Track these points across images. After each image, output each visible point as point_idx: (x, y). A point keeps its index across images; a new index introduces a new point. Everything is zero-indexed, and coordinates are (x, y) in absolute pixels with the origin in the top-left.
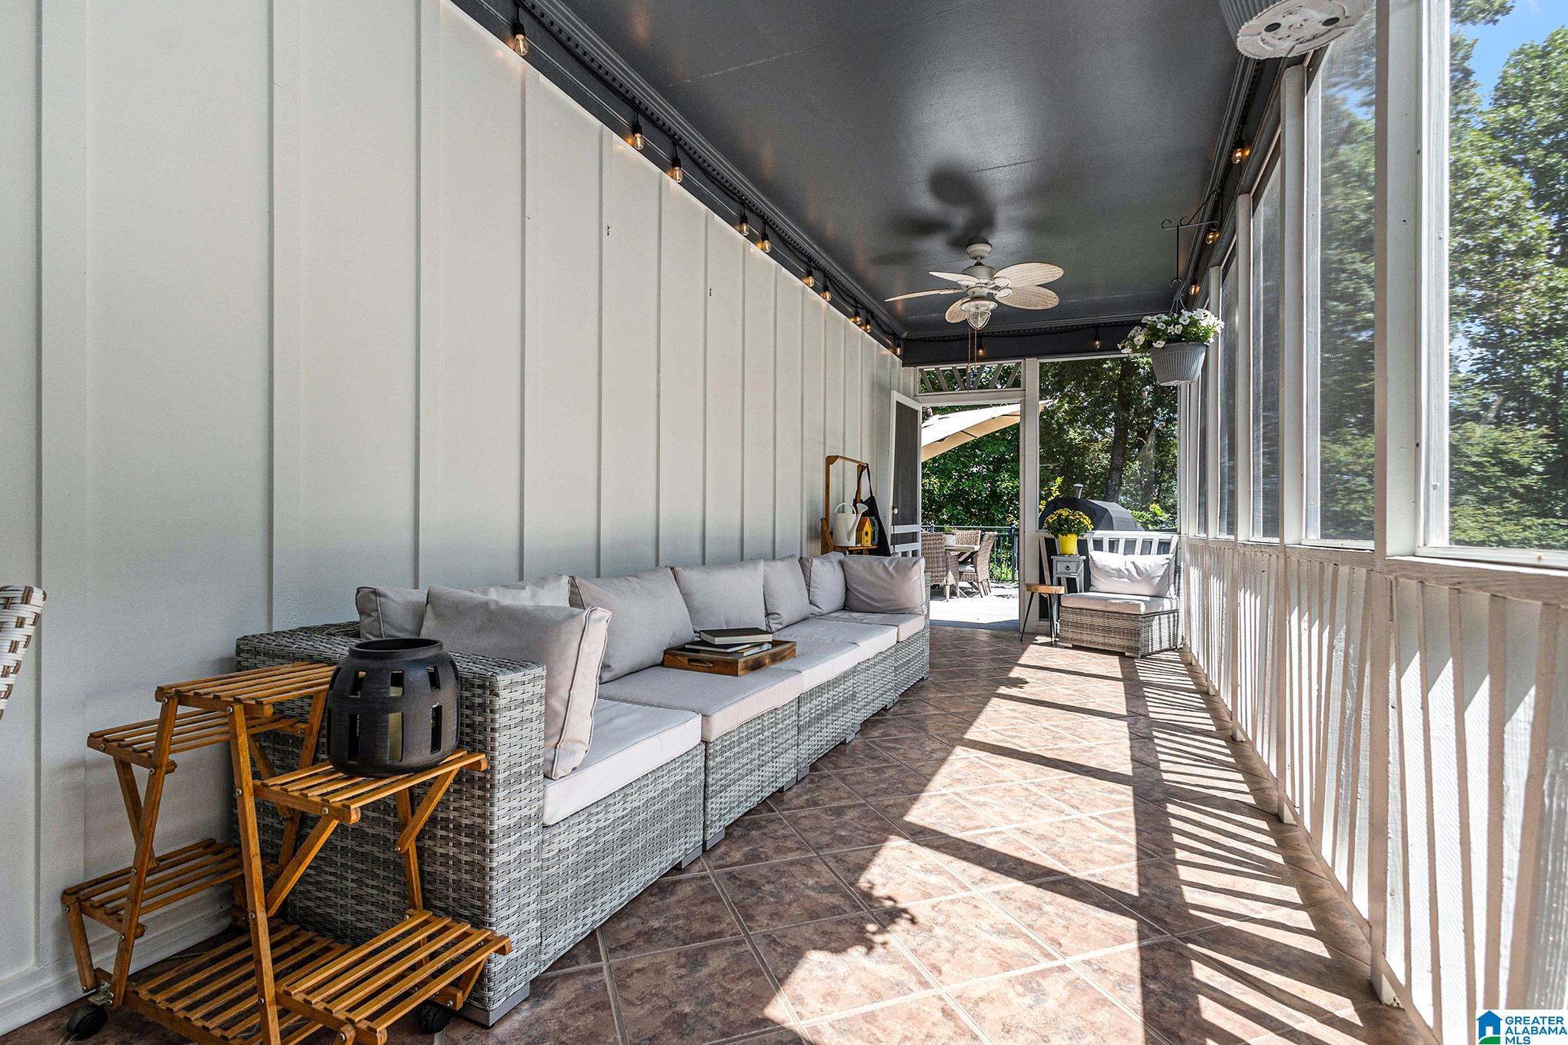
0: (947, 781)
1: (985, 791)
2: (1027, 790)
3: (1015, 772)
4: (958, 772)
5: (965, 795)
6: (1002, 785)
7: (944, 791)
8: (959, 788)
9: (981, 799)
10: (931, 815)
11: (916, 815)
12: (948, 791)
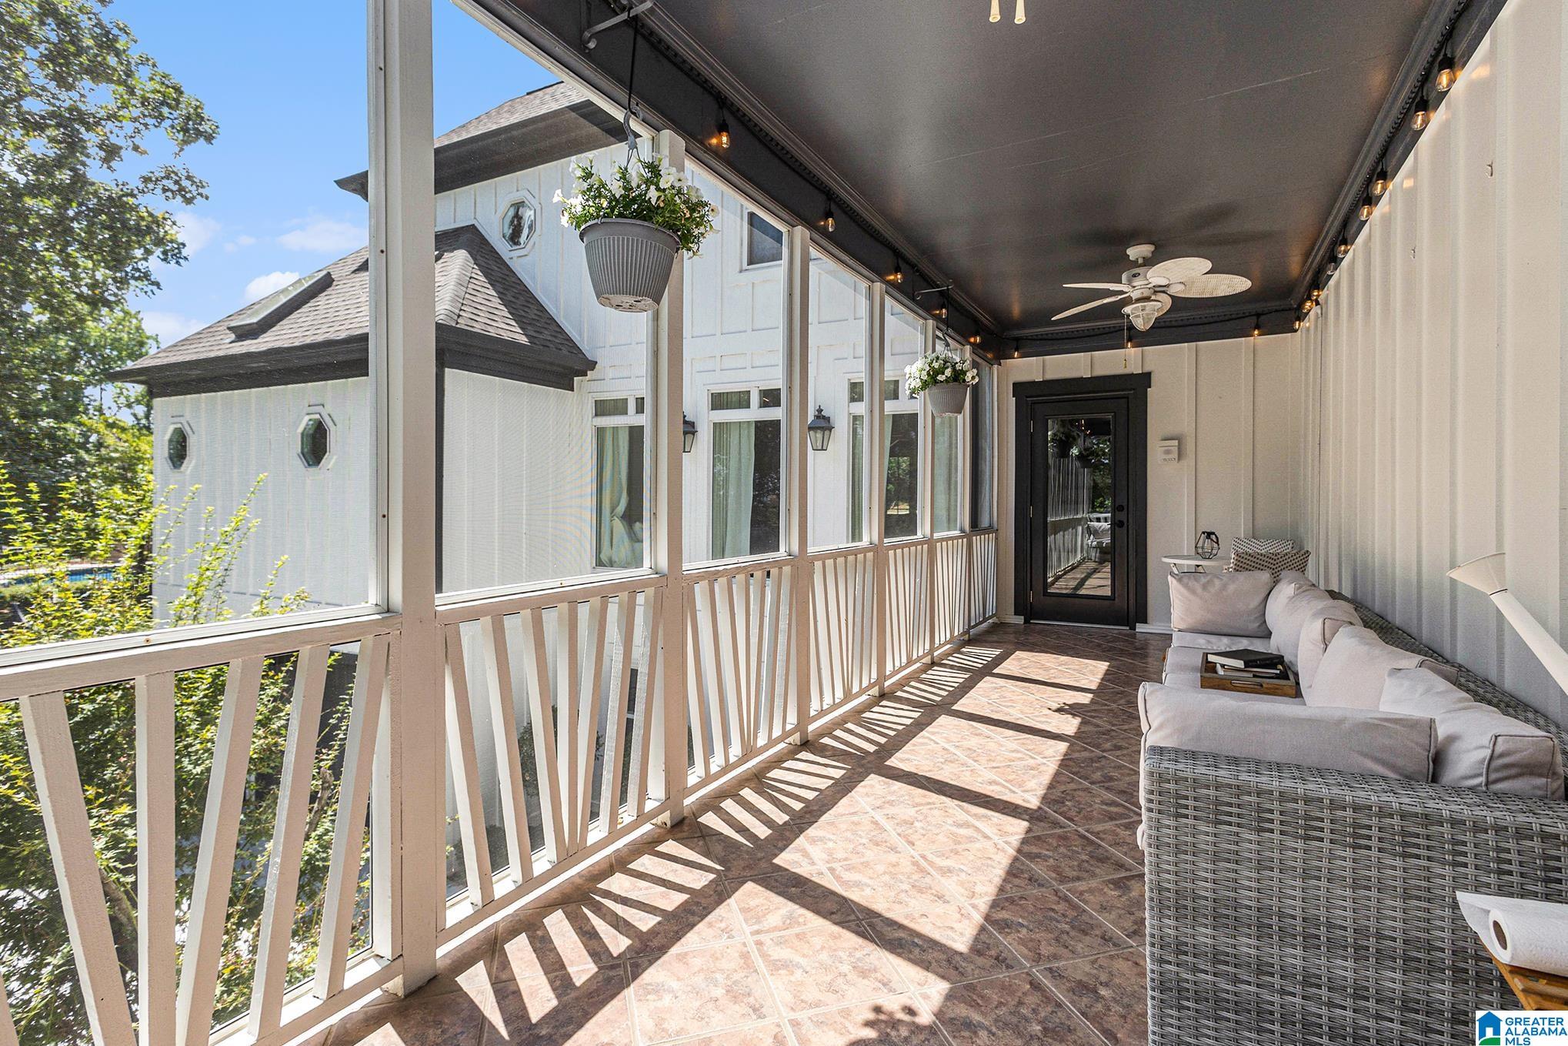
0: (1042, 768)
1: (1010, 760)
2: (976, 761)
3: (980, 775)
4: (1034, 777)
5: (1027, 758)
6: (995, 765)
7: (1044, 761)
8: (1031, 762)
9: (1014, 755)
10: (1051, 746)
11: (1062, 747)
12: (1040, 760)
